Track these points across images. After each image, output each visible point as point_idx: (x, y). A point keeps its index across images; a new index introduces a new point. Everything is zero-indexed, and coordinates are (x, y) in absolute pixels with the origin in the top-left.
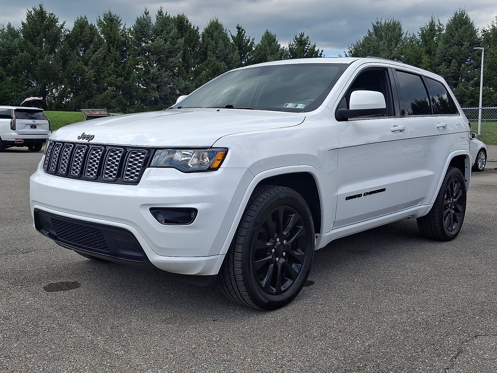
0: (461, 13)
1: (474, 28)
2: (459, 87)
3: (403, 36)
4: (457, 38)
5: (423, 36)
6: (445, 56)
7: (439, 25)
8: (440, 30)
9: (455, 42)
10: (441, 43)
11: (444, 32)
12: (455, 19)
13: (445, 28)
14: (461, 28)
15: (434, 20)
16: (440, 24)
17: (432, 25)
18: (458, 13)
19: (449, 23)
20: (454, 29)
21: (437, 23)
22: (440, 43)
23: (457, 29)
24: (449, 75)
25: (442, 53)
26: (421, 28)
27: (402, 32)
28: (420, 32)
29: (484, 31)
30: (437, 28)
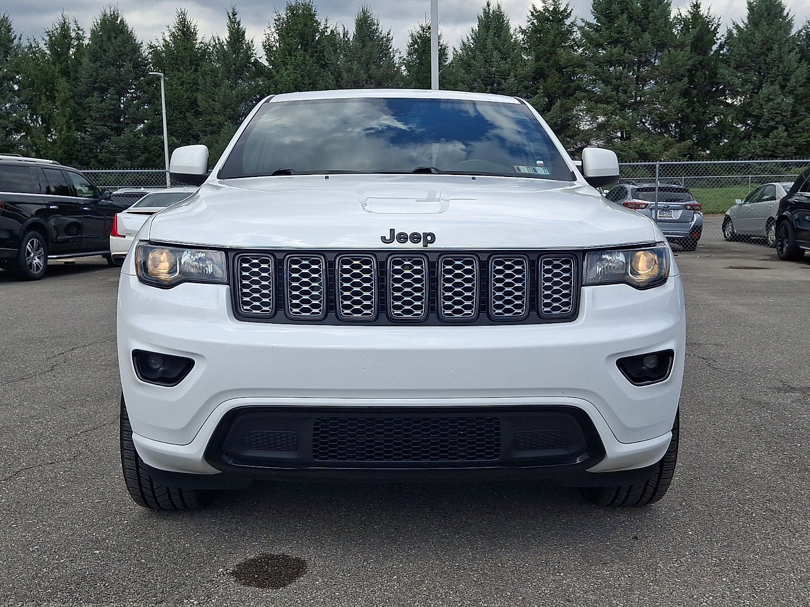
0: (112, 13)
1: (135, 40)
2: (124, 134)
3: (16, 42)
4: (110, 54)
5: (52, 45)
6: (95, 83)
7: (76, 29)
8: (79, 38)
9: (109, 60)
10: (87, 60)
11: (86, 42)
12: (104, 22)
13: (88, 35)
14: (116, 38)
15: (67, 21)
16: (78, 28)
17: (64, 27)
18: (108, 12)
19: (94, 27)
20: (105, 38)
21: (72, 26)
22: (85, 60)
23: (109, 39)
24: (106, 113)
25: (91, 76)
26: (46, 32)
27: (13, 35)
28: (47, 38)
29: (151, 47)
30: (73, 35)
